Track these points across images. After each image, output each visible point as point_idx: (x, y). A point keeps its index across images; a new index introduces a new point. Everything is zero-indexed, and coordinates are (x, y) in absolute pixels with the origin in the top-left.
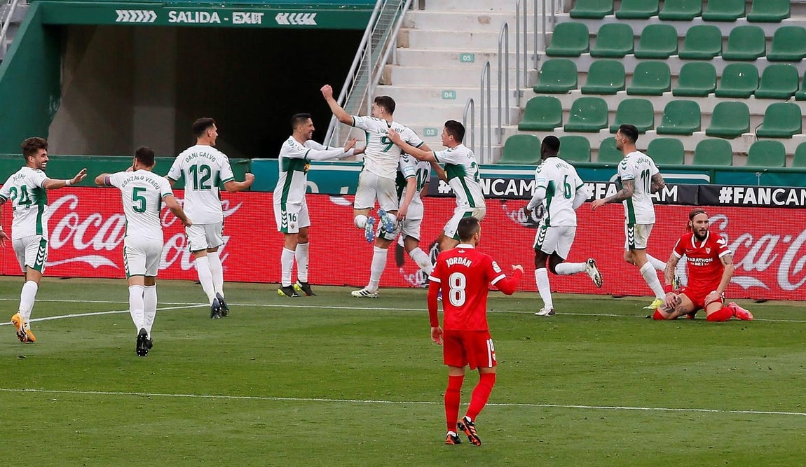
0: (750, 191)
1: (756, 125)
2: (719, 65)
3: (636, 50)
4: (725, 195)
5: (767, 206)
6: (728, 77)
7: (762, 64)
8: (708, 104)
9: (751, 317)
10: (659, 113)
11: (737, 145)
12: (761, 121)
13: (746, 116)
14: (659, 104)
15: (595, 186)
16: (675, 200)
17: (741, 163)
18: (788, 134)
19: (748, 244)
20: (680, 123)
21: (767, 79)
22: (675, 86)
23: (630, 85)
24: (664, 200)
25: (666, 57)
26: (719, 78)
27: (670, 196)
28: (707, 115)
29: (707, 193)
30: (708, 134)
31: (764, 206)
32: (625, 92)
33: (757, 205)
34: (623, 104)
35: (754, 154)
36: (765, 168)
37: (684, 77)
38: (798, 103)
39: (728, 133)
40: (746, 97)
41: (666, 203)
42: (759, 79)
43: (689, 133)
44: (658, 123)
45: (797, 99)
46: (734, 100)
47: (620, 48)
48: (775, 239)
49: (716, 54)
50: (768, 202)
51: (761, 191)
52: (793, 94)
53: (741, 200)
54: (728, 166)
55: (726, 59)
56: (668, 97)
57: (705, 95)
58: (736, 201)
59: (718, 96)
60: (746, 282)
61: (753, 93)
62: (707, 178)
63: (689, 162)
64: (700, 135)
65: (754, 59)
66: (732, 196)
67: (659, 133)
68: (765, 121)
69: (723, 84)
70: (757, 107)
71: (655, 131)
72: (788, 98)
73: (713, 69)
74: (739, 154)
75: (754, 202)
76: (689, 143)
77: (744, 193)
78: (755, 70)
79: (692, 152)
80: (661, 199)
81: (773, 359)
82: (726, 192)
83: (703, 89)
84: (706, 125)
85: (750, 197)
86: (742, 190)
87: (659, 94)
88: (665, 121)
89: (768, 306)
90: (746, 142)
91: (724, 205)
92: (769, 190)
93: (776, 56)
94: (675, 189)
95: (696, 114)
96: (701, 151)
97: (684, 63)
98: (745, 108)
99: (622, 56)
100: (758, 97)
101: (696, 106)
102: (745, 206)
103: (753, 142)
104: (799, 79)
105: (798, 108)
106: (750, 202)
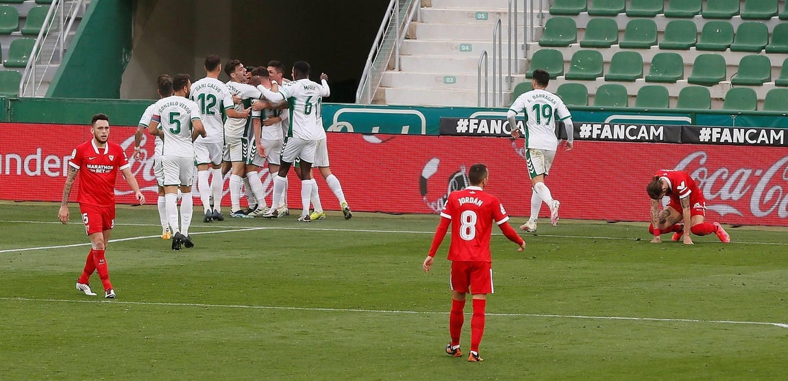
0: (726, 131)
1: (731, 75)
2: (699, 23)
3: (627, 10)
4: (705, 135)
5: (741, 144)
6: (707, 33)
7: (736, 22)
8: (690, 56)
9: (728, 239)
10: (648, 64)
11: (715, 92)
12: (736, 70)
13: (722, 66)
14: (648, 56)
15: (592, 126)
16: (661, 139)
17: (718, 107)
18: (760, 82)
19: (725, 177)
20: (666, 73)
21: (741, 34)
22: (662, 40)
23: (622, 40)
24: (651, 138)
25: (653, 16)
26: (700, 33)
27: (656, 135)
28: (690, 66)
29: (688, 133)
30: (690, 82)
31: (738, 144)
32: (618, 45)
33: (733, 144)
34: (616, 56)
35: (730, 99)
36: (740, 111)
37: (669, 33)
38: (767, 55)
39: (706, 81)
40: (723, 50)
41: (653, 141)
42: (734, 35)
43: (673, 81)
44: (647, 72)
45: (767, 52)
46: (712, 53)
47: (613, 7)
48: (748, 172)
49: (697, 14)
50: (741, 141)
51: (736, 131)
52: (764, 48)
53: (718, 139)
54: (707, 109)
55: (705, 17)
56: (655, 50)
57: (687, 48)
58: (714, 140)
59: (698, 49)
60: (723, 210)
61: (729, 47)
62: (689, 120)
63: (674, 106)
64: (683, 83)
65: (729, 17)
66: (711, 135)
67: (647, 81)
68: (739, 71)
69: (703, 39)
70: (732, 58)
71: (644, 79)
72: (759, 51)
73: (694, 26)
74: (717, 99)
75: (730, 141)
76: (674, 90)
77: (721, 133)
78: (731, 27)
79: (676, 98)
80: (649, 138)
81: (746, 276)
82: (706, 132)
83: (685, 43)
84: (689, 74)
85: (726, 136)
86: (719, 130)
87: (647, 47)
88: (652, 70)
89: (743, 231)
90: (723, 88)
91: (704, 143)
92: (742, 131)
93: (749, 14)
94: (661, 129)
95: (679, 65)
96: (684, 96)
97: (669, 20)
98: (722, 59)
99: (615, 15)
100: (732, 50)
101: (679, 57)
102: (722, 144)
103: (729, 89)
104: (769, 35)
105: (768, 61)
106: (726, 141)
